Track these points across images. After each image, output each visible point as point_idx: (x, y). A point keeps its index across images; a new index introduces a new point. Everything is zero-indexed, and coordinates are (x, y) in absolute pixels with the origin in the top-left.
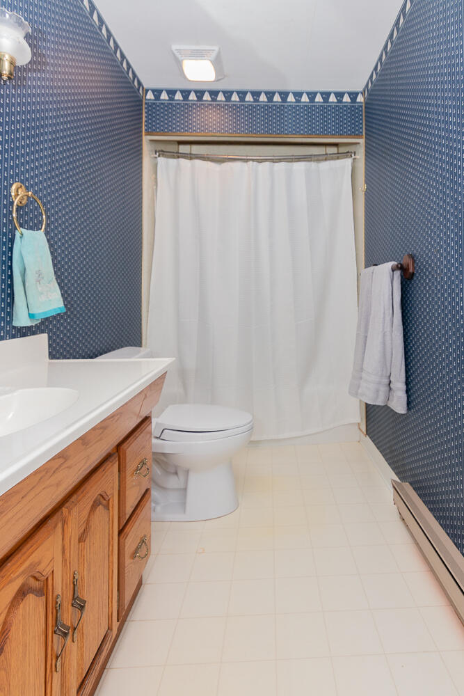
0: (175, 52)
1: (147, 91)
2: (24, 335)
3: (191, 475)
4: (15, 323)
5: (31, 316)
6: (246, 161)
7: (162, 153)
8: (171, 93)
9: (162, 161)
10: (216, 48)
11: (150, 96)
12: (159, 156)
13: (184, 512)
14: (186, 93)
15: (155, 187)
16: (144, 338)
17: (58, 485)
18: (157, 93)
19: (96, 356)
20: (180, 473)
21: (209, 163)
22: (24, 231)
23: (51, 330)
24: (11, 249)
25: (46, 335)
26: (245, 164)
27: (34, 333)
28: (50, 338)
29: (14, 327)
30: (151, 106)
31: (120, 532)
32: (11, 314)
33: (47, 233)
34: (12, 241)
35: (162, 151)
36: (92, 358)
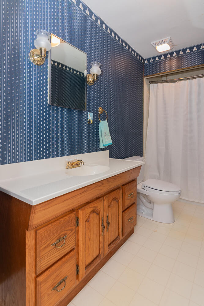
0: (153, 45)
1: (145, 60)
2: (103, 150)
3: (155, 204)
4: (100, 147)
5: (104, 145)
6: (187, 79)
7: (152, 82)
8: (154, 58)
9: (152, 85)
10: (169, 38)
11: (146, 62)
12: (151, 84)
13: (152, 217)
14: (160, 57)
15: (149, 96)
16: (144, 153)
17: (101, 190)
18: (149, 60)
19: (123, 159)
20: (152, 203)
21: (170, 83)
22: (101, 121)
23: (110, 149)
24: (99, 126)
25: (108, 151)
26: (186, 81)
27: (105, 150)
28: (110, 152)
29: (100, 148)
30: (147, 65)
31: (123, 212)
32: (99, 144)
33: (108, 121)
34: (99, 124)
35: (152, 81)
36: (122, 159)
